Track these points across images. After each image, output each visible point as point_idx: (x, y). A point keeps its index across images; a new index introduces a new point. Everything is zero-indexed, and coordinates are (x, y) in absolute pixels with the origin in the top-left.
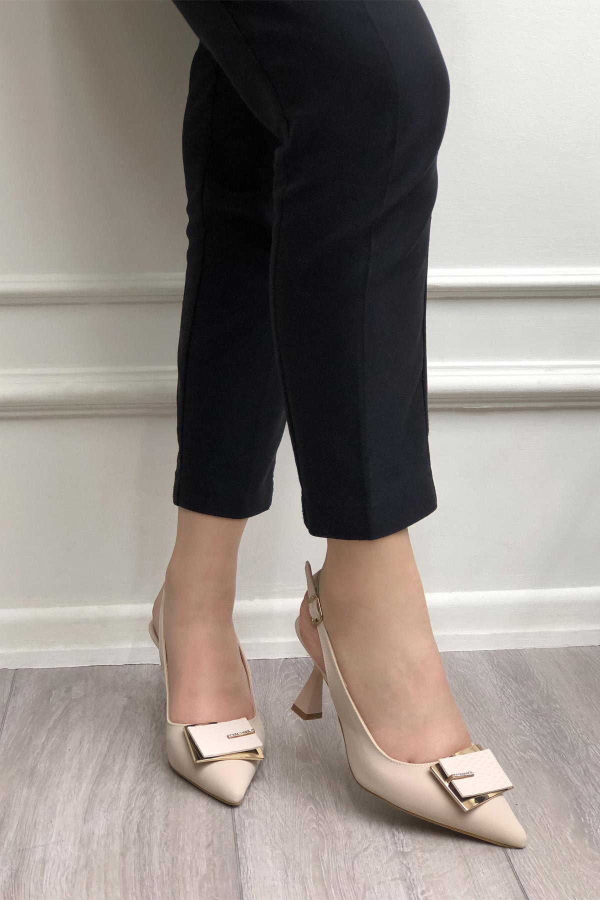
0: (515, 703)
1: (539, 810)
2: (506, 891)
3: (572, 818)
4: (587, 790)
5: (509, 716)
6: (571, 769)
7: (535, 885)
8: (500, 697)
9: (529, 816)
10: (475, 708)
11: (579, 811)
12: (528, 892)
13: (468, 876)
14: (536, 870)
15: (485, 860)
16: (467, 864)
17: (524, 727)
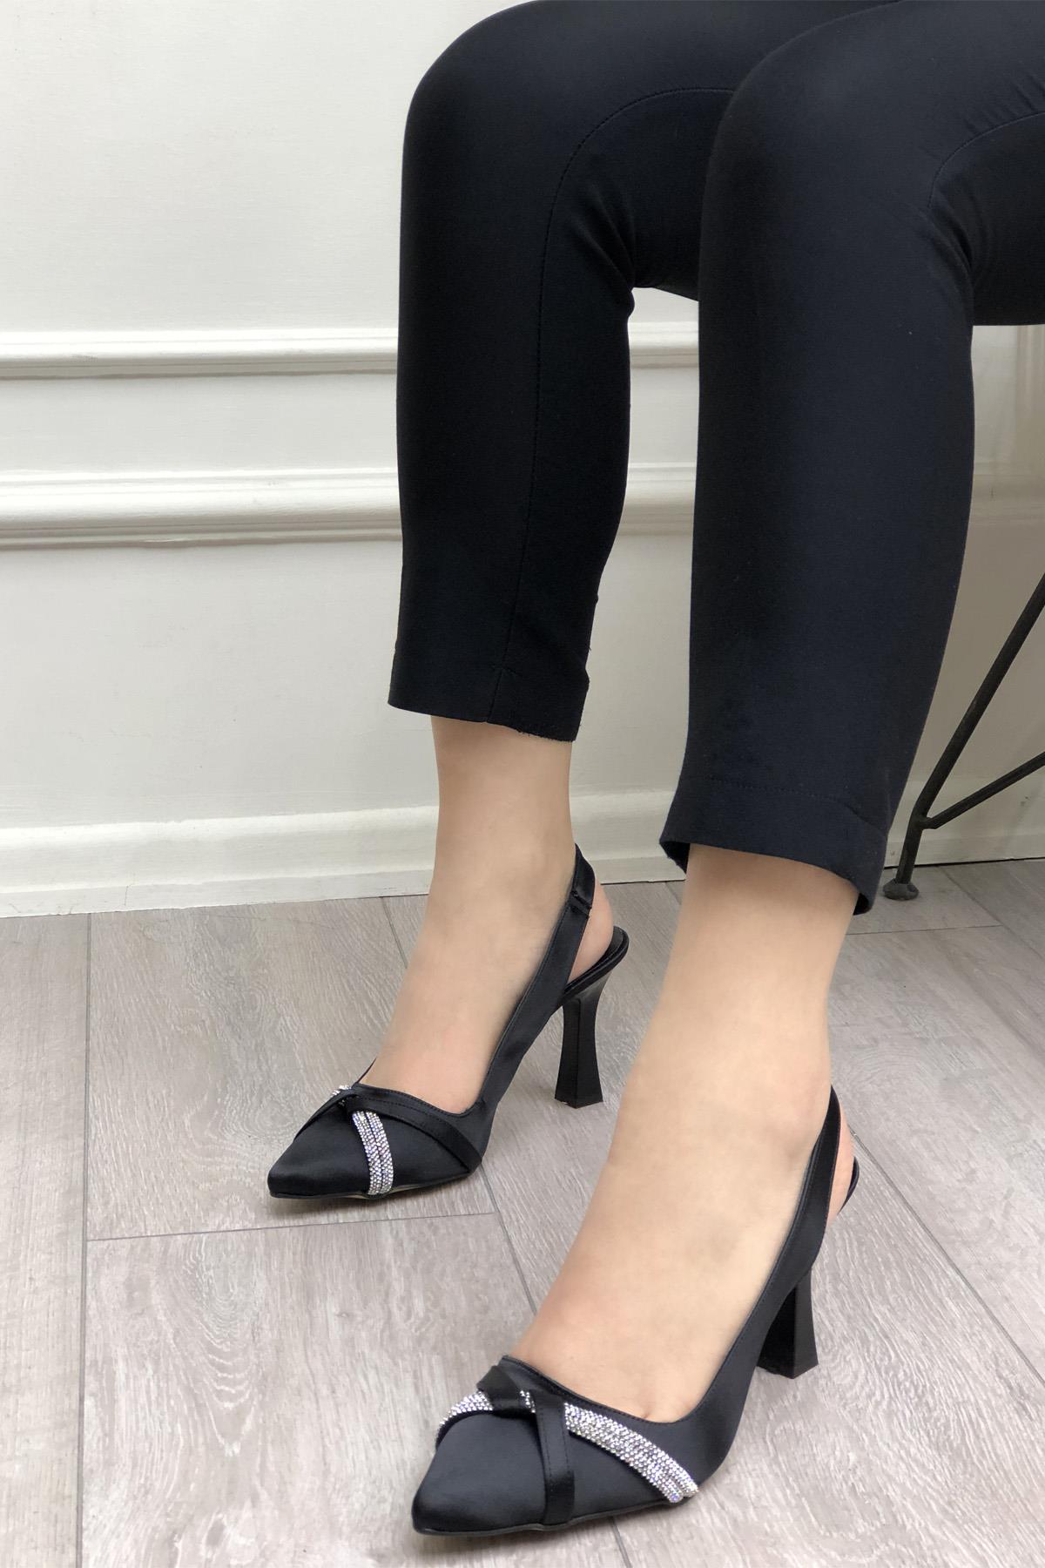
0: (205, 970)
1: (164, 1092)
2: (60, 1181)
3: (206, 1098)
4: (247, 1067)
5: (187, 986)
6: (239, 1044)
7: (105, 1173)
8: (188, 964)
9: (145, 1099)
10: (142, 978)
11: (220, 1090)
12: (91, 1181)
13: (17, 1168)
14: (117, 1155)
15: (53, 1149)
16: (24, 1154)
17: (202, 997)
